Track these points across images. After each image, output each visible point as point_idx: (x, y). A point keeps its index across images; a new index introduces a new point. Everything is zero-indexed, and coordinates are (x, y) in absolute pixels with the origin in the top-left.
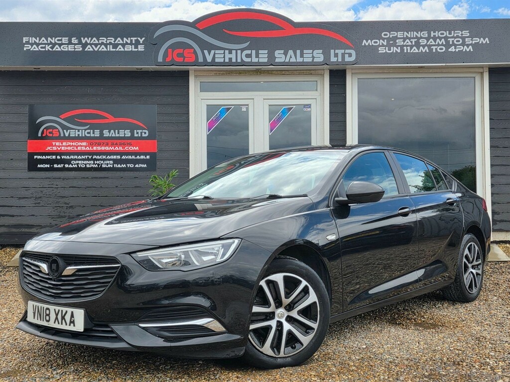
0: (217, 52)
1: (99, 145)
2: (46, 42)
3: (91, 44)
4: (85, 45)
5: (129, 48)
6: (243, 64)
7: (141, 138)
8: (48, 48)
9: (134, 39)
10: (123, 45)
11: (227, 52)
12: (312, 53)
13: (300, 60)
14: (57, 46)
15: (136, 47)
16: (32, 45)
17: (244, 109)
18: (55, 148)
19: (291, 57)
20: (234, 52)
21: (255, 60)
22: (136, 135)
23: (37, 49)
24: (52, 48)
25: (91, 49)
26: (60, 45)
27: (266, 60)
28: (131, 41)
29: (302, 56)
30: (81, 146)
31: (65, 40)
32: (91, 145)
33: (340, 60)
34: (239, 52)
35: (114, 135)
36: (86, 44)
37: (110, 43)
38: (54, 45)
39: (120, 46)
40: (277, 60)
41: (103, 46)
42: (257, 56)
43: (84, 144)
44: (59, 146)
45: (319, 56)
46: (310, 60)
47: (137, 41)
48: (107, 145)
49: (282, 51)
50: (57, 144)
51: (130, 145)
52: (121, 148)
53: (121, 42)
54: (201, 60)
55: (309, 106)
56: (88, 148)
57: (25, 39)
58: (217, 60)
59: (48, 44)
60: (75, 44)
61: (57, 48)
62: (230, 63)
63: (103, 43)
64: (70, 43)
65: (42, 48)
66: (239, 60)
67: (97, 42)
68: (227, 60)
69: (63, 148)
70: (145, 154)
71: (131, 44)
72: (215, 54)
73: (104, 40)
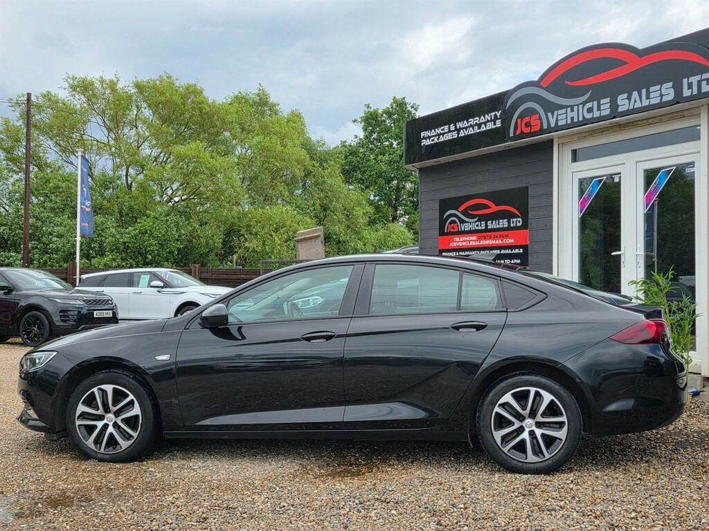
0: (561, 112)
1: (485, 238)
2: (434, 134)
3: (463, 129)
4: (458, 130)
5: (490, 126)
6: (586, 122)
7: (516, 228)
8: (436, 140)
9: (493, 114)
10: (485, 123)
11: (569, 109)
12: (660, 89)
13: (646, 103)
14: (441, 136)
15: (495, 124)
16: (426, 139)
17: (616, 180)
18: (455, 244)
19: (635, 101)
20: (576, 108)
21: (597, 114)
22: (512, 225)
23: (429, 143)
24: (438, 139)
25: (463, 135)
26: (443, 134)
27: (607, 112)
28: (491, 116)
29: (648, 97)
30: (472, 241)
31: (446, 128)
32: (479, 239)
33: (695, 92)
34: (581, 106)
35: (495, 227)
36: (460, 129)
37: (476, 124)
38: (439, 135)
39: (483, 125)
40: (620, 109)
41: (471, 128)
42: (599, 109)
43: (474, 238)
44: (458, 242)
45: (668, 92)
46: (657, 101)
47: (496, 116)
48: (490, 238)
49: (625, 96)
50: (457, 239)
51: (507, 237)
52: (500, 242)
53: (484, 121)
54: (545, 127)
55: (692, 164)
56: (477, 243)
57: (423, 134)
58: (560, 123)
59: (435, 136)
60: (452, 131)
61: (442, 139)
62: (573, 125)
63: (471, 126)
64: (450, 131)
65: (433, 140)
66: (581, 119)
67: (467, 125)
68: (569, 122)
69: (461, 244)
70: (519, 247)
71: (491, 121)
72: (558, 115)
73: (472, 121)
